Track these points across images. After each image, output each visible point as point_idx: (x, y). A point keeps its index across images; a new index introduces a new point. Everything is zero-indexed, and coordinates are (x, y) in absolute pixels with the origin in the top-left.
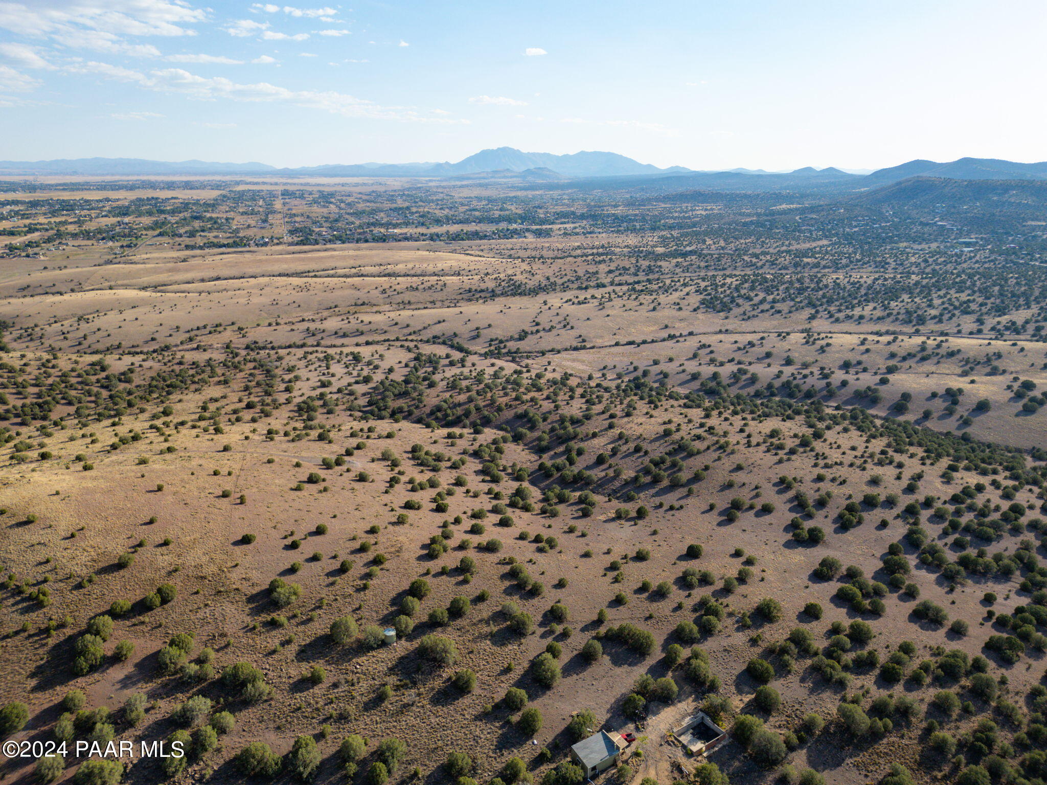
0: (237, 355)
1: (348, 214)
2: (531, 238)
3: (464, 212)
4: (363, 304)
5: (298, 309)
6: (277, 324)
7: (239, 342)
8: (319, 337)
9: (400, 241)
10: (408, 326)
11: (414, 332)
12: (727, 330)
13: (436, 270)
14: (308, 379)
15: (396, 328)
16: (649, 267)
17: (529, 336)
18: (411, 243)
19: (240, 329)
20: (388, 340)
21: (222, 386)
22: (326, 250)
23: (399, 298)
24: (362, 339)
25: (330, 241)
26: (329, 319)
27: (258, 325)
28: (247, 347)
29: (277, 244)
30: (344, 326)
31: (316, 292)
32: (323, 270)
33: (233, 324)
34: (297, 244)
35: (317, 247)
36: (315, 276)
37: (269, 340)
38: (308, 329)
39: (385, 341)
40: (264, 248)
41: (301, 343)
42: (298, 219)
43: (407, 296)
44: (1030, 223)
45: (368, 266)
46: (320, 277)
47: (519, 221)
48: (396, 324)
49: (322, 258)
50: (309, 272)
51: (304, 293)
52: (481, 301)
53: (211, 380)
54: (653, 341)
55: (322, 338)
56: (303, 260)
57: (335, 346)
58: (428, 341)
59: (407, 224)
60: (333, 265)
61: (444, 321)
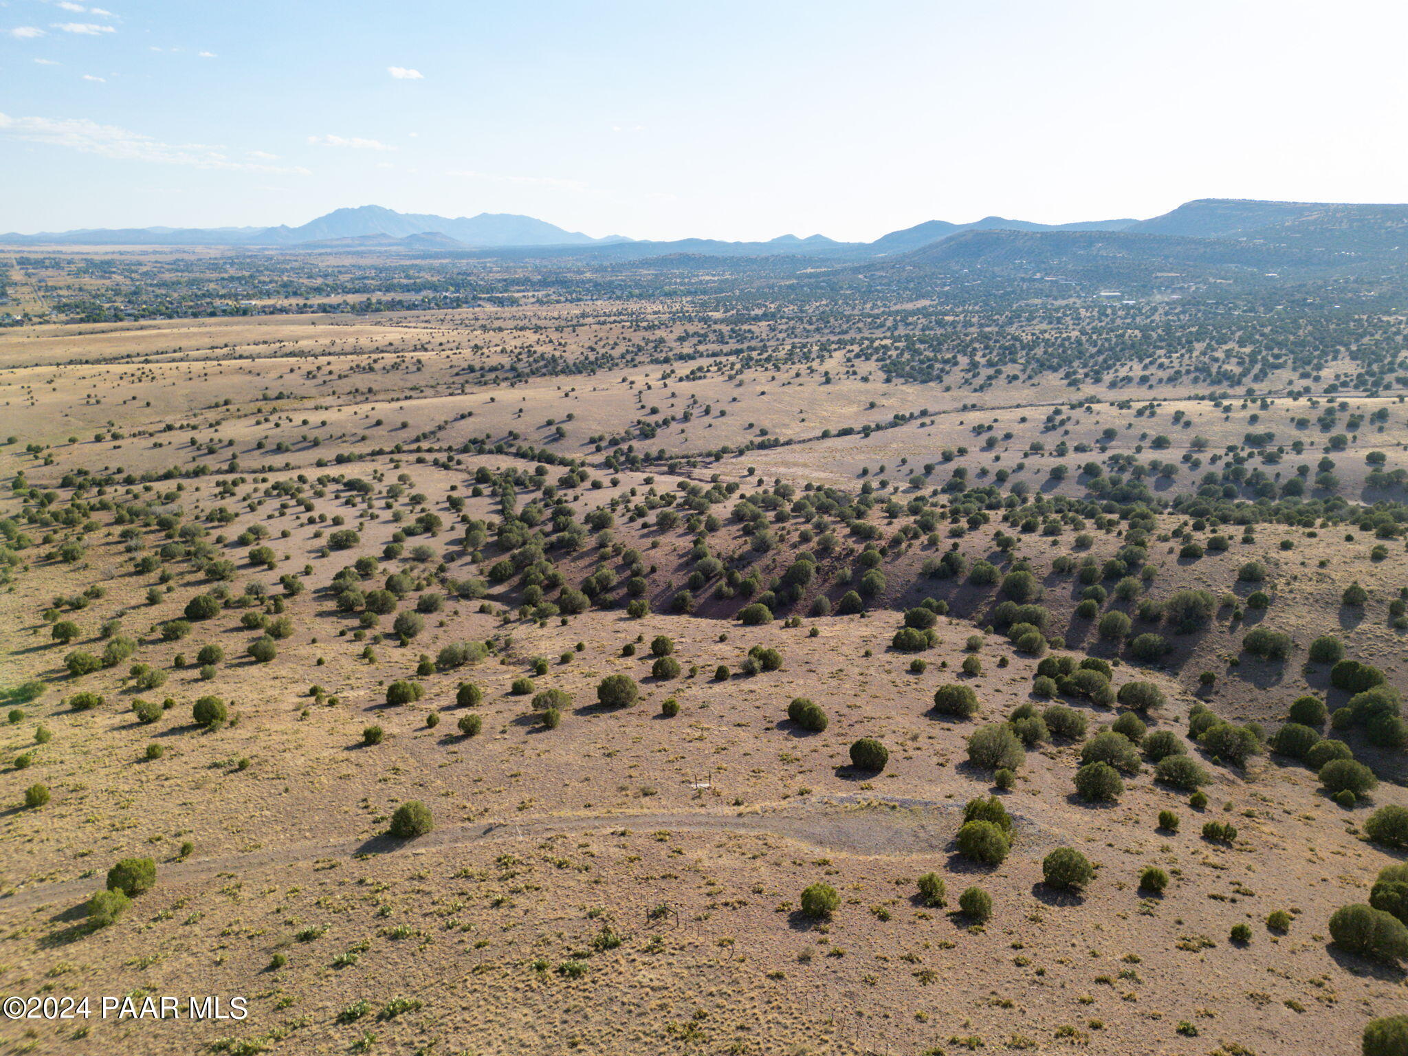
0: (49, 498)
1: (151, 285)
2: (490, 308)
3: (352, 280)
4: (280, 397)
5: (148, 410)
6: (115, 437)
7: (36, 474)
8: (228, 453)
9: (272, 313)
10: (404, 425)
11: (425, 436)
13: (375, 345)
15: (380, 431)
16: (733, 330)
19: (33, 450)
20: (381, 452)
21: (64, 568)
22: (142, 328)
23: (345, 385)
24: (329, 453)
25: (143, 316)
26: (224, 423)
27: (73, 441)
28: (66, 483)
29: (40, 323)
30: (269, 433)
31: (169, 381)
32: (157, 353)
33: (11, 441)
34: (82, 321)
35: (119, 324)
36: (147, 362)
37: (113, 466)
38: (193, 442)
39: (374, 454)
40: (16, 328)
41: (191, 467)
42: (61, 293)
43: (361, 381)
45: (241, 344)
46: (160, 361)
47: (452, 289)
48: (379, 423)
49: (143, 337)
50: (128, 356)
51: (146, 383)
52: (504, 384)
53: (22, 553)
55: (234, 457)
56: (109, 340)
57: (271, 469)
58: (465, 450)
59: (269, 294)
60: (176, 345)
61: (470, 414)
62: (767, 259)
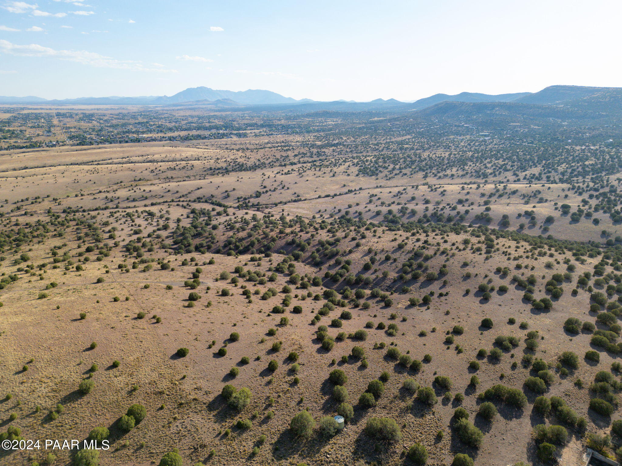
0: (58, 217)
1: (107, 126)
2: (235, 138)
3: (186, 124)
4: (140, 180)
5: (94, 185)
6: (82, 195)
7: (56, 209)
8: (116, 202)
9: (149, 141)
10: (177, 192)
11: (183, 196)
12: (381, 186)
13: (182, 157)
14: (122, 230)
15: (169, 194)
16: (318, 152)
17: (263, 195)
18: (157, 143)
19: (55, 200)
20: (166, 202)
21: (59, 238)
22: (100, 148)
23: (164, 175)
24: (148, 202)
25: (101, 143)
26: (119, 190)
27: (68, 196)
28: (64, 211)
29: (63, 145)
30: (132, 194)
31: (103, 173)
32: (103, 160)
33: (48, 196)
34: (78, 145)
35: (92, 146)
36: (98, 164)
37: (80, 206)
38: (106, 197)
39: (164, 202)
40: (54, 148)
41: (104, 206)
42: (72, 130)
43: (169, 174)
44: (512, 124)
45: (133, 156)
46: (102, 164)
47: (224, 129)
48: (169, 191)
49: (99, 153)
50: (92, 162)
51: (95, 175)
52: (220, 175)
53: (48, 234)
54: (340, 194)
55: (119, 203)
56: (86, 154)
57: (129, 207)
58: (194, 201)
59: (151, 132)
60: (109, 157)
61: (201, 188)
62: (360, 113)
